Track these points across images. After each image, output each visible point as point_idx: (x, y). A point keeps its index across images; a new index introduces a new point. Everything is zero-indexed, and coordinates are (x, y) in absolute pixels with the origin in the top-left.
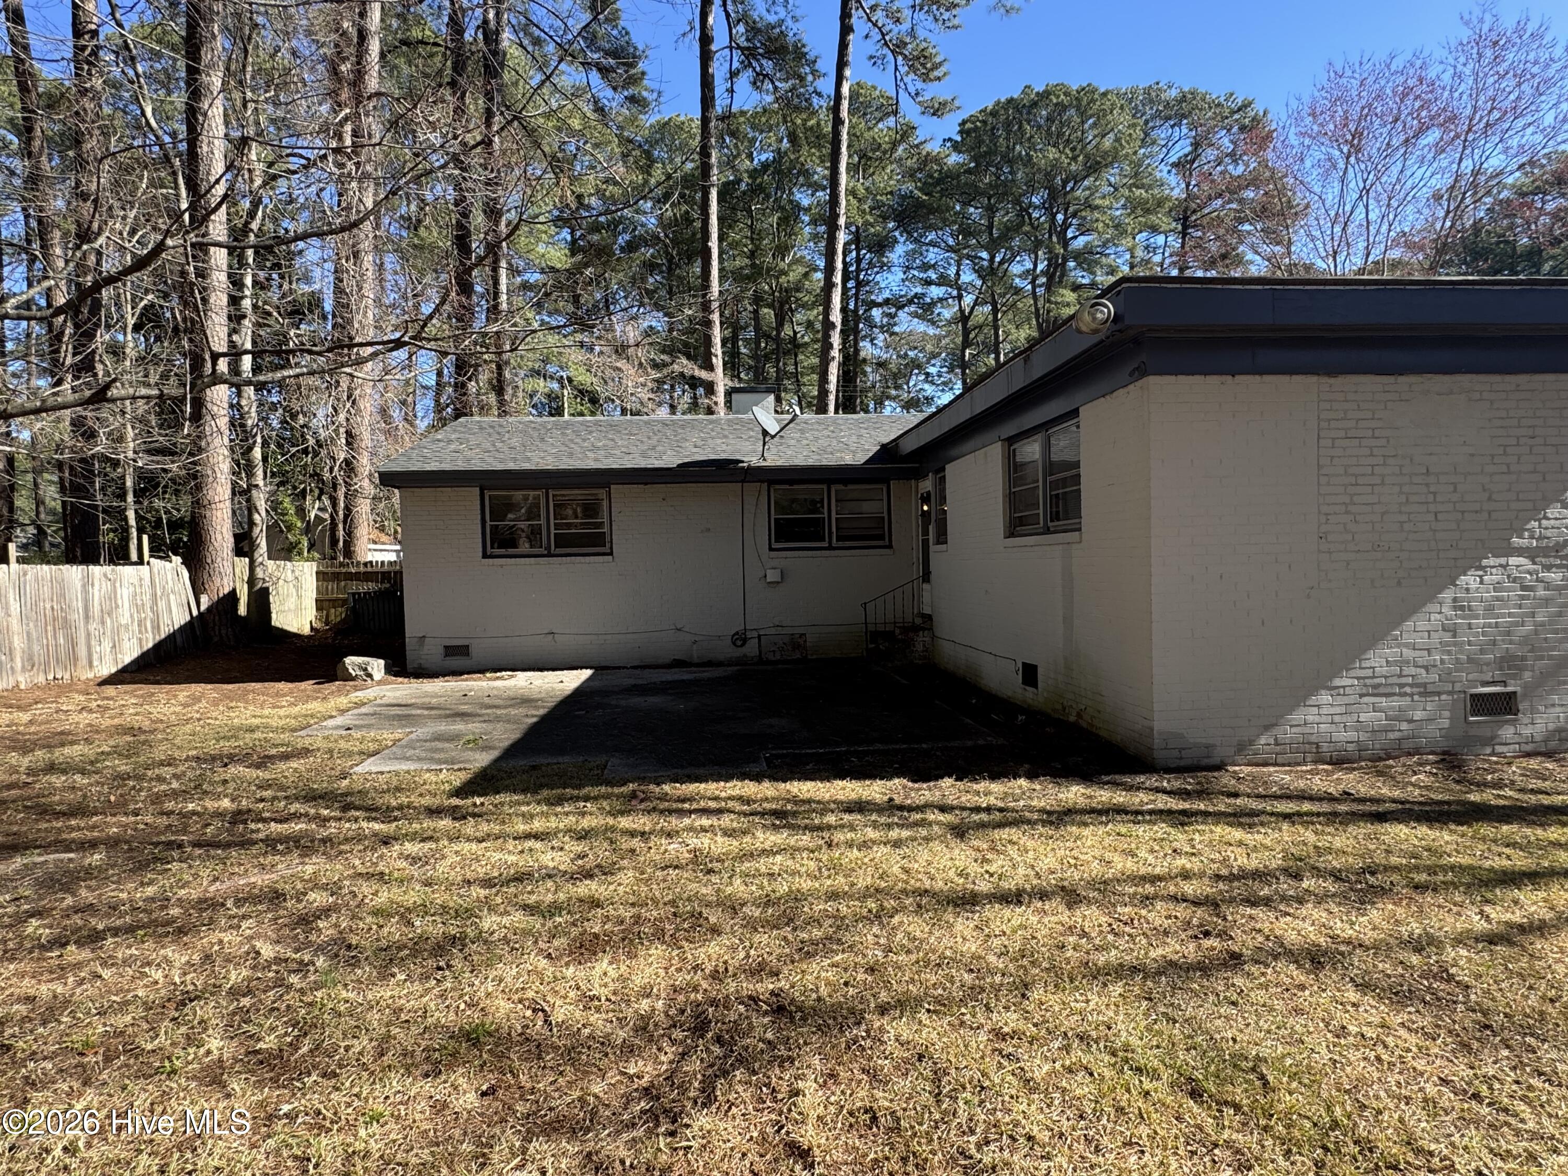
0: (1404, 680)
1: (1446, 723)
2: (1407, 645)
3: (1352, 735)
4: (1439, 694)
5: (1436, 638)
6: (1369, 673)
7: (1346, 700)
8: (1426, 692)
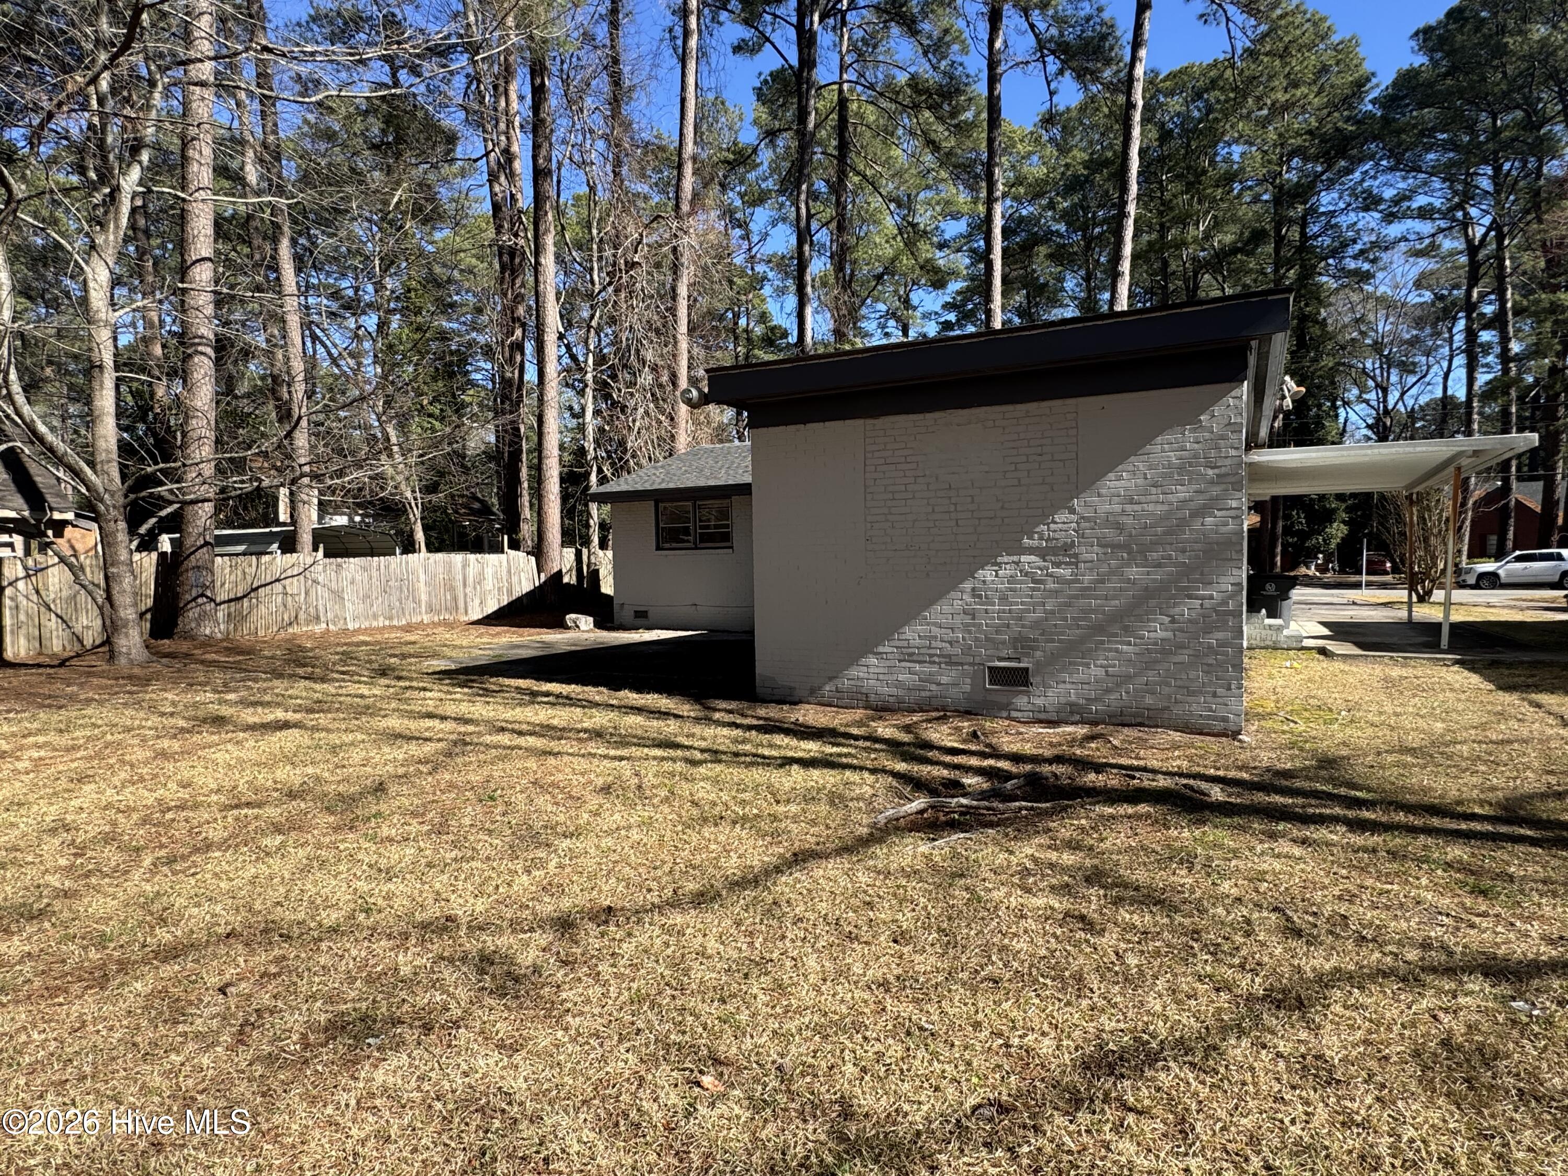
0: (932, 651)
1: (968, 688)
2: (935, 624)
3: (894, 691)
4: (962, 664)
5: (958, 620)
6: (905, 644)
7: (888, 663)
8: (950, 661)
